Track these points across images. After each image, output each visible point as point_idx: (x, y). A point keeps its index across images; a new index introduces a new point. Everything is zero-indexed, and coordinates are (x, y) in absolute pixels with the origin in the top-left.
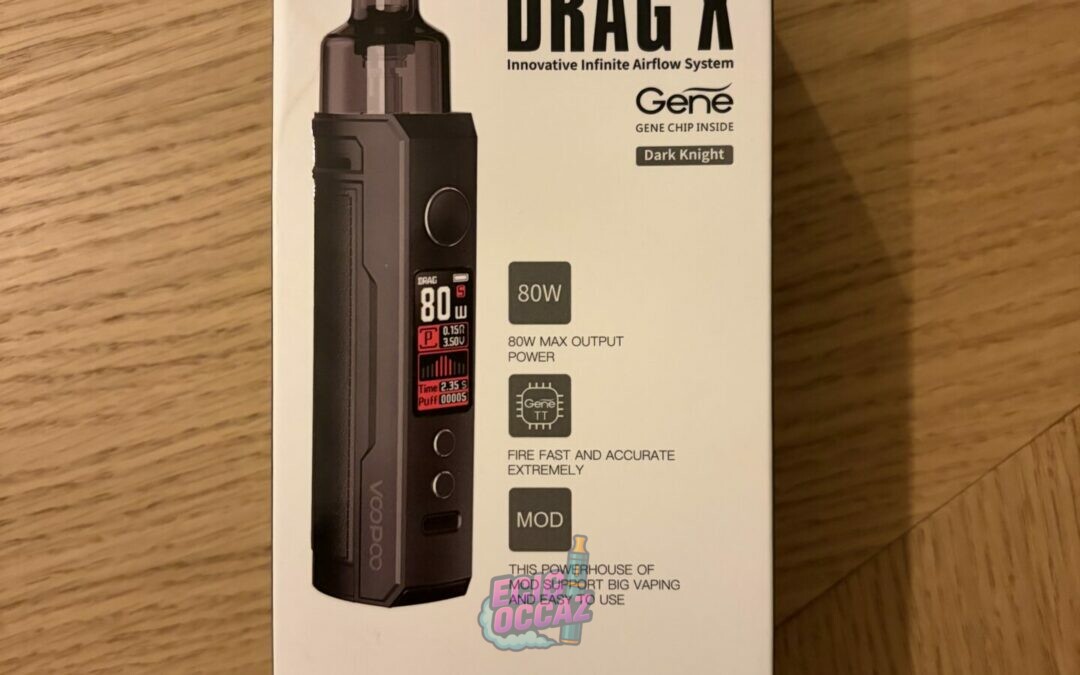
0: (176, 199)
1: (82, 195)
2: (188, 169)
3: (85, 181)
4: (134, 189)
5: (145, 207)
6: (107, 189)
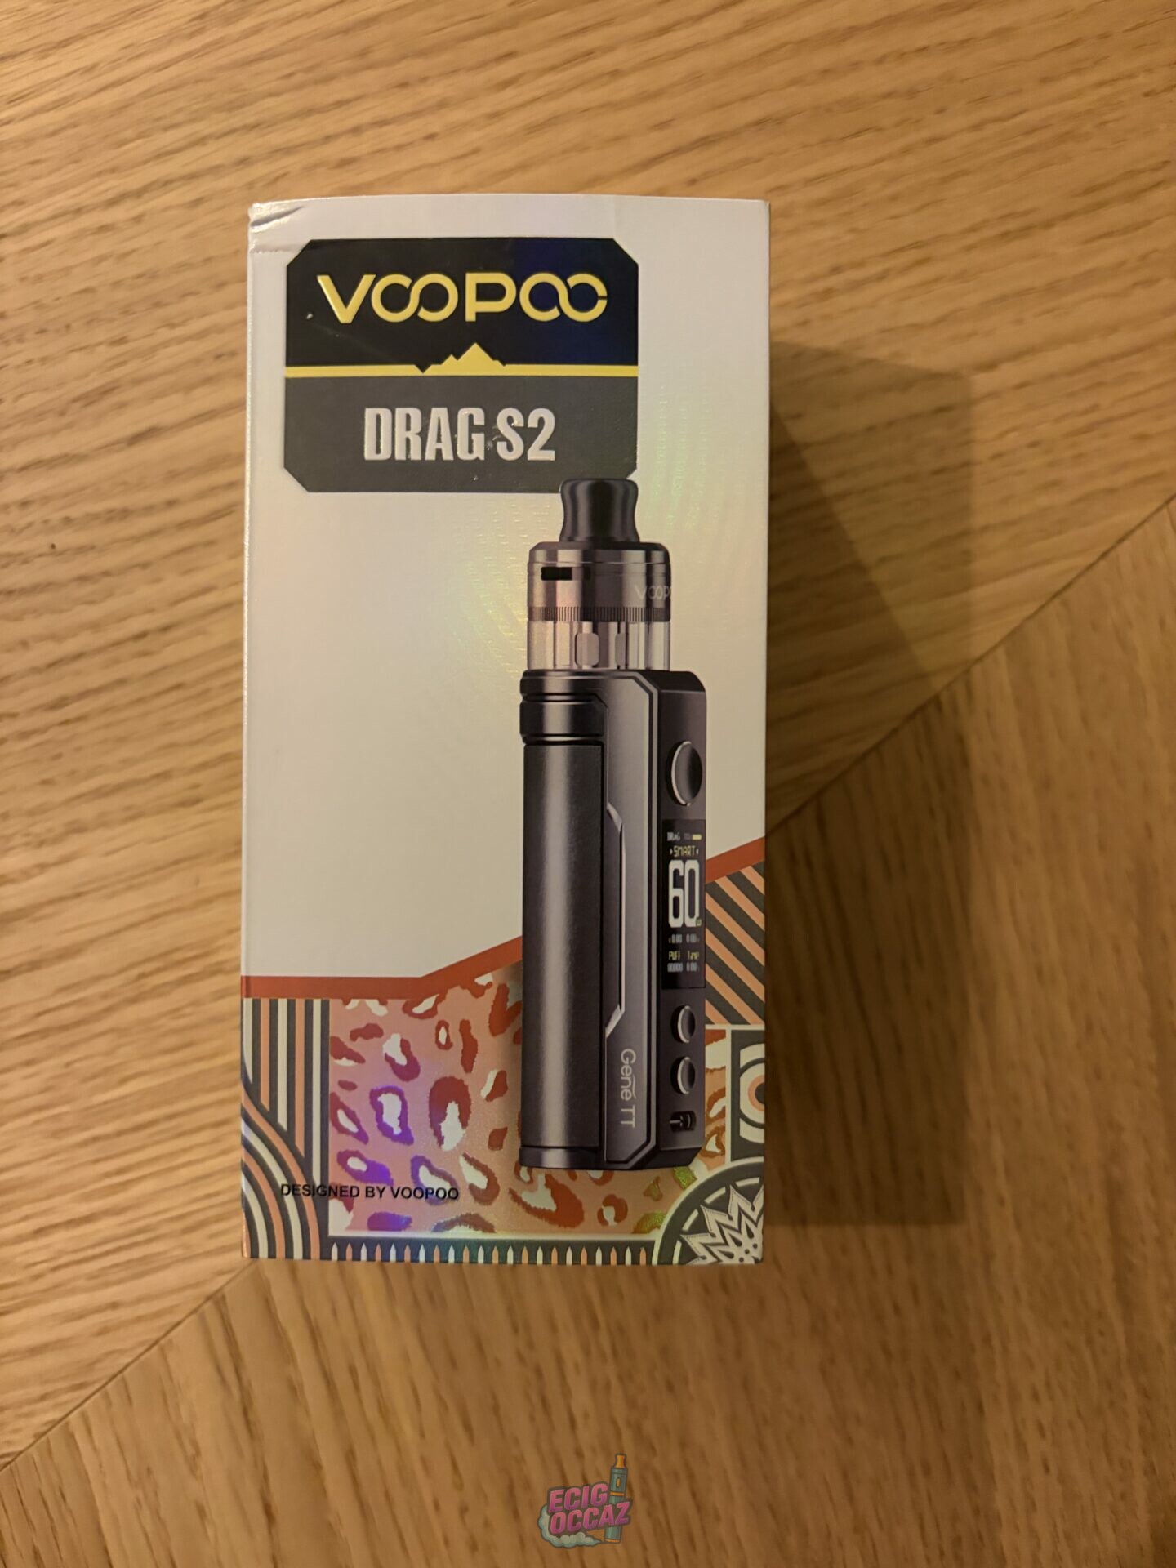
0: (431, 137)
1: (328, 139)
2: (442, 105)
3: (330, 123)
4: (386, 129)
5: (399, 148)
6: (356, 130)
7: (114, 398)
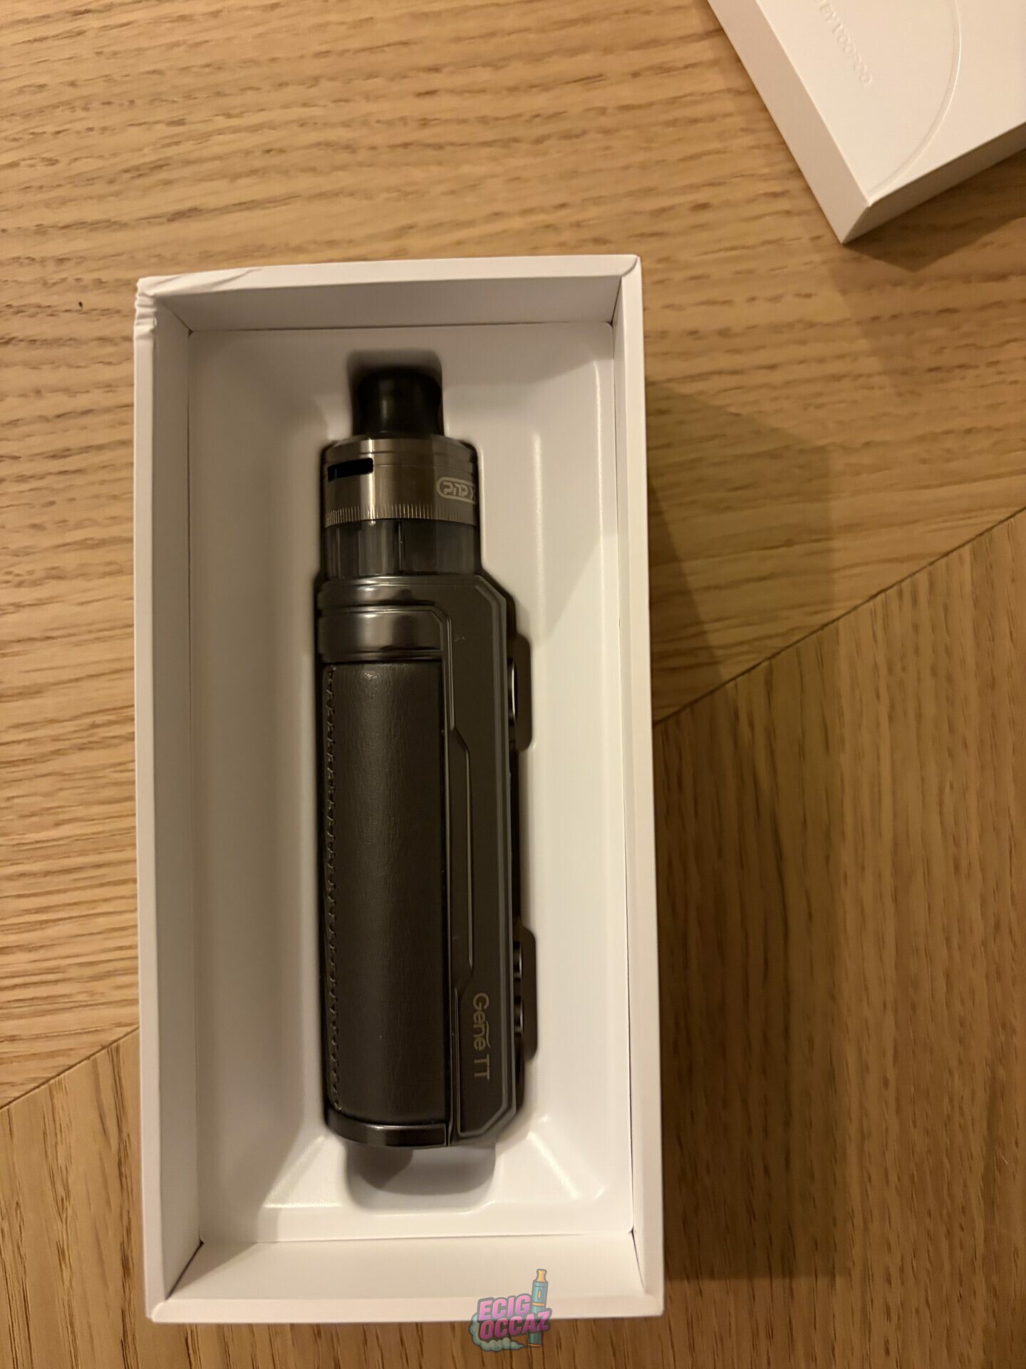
7: (163, 175)
